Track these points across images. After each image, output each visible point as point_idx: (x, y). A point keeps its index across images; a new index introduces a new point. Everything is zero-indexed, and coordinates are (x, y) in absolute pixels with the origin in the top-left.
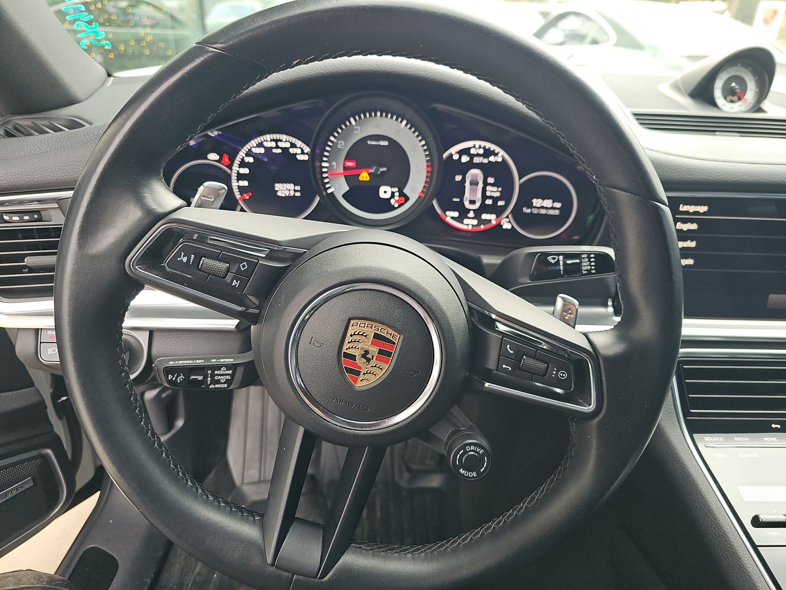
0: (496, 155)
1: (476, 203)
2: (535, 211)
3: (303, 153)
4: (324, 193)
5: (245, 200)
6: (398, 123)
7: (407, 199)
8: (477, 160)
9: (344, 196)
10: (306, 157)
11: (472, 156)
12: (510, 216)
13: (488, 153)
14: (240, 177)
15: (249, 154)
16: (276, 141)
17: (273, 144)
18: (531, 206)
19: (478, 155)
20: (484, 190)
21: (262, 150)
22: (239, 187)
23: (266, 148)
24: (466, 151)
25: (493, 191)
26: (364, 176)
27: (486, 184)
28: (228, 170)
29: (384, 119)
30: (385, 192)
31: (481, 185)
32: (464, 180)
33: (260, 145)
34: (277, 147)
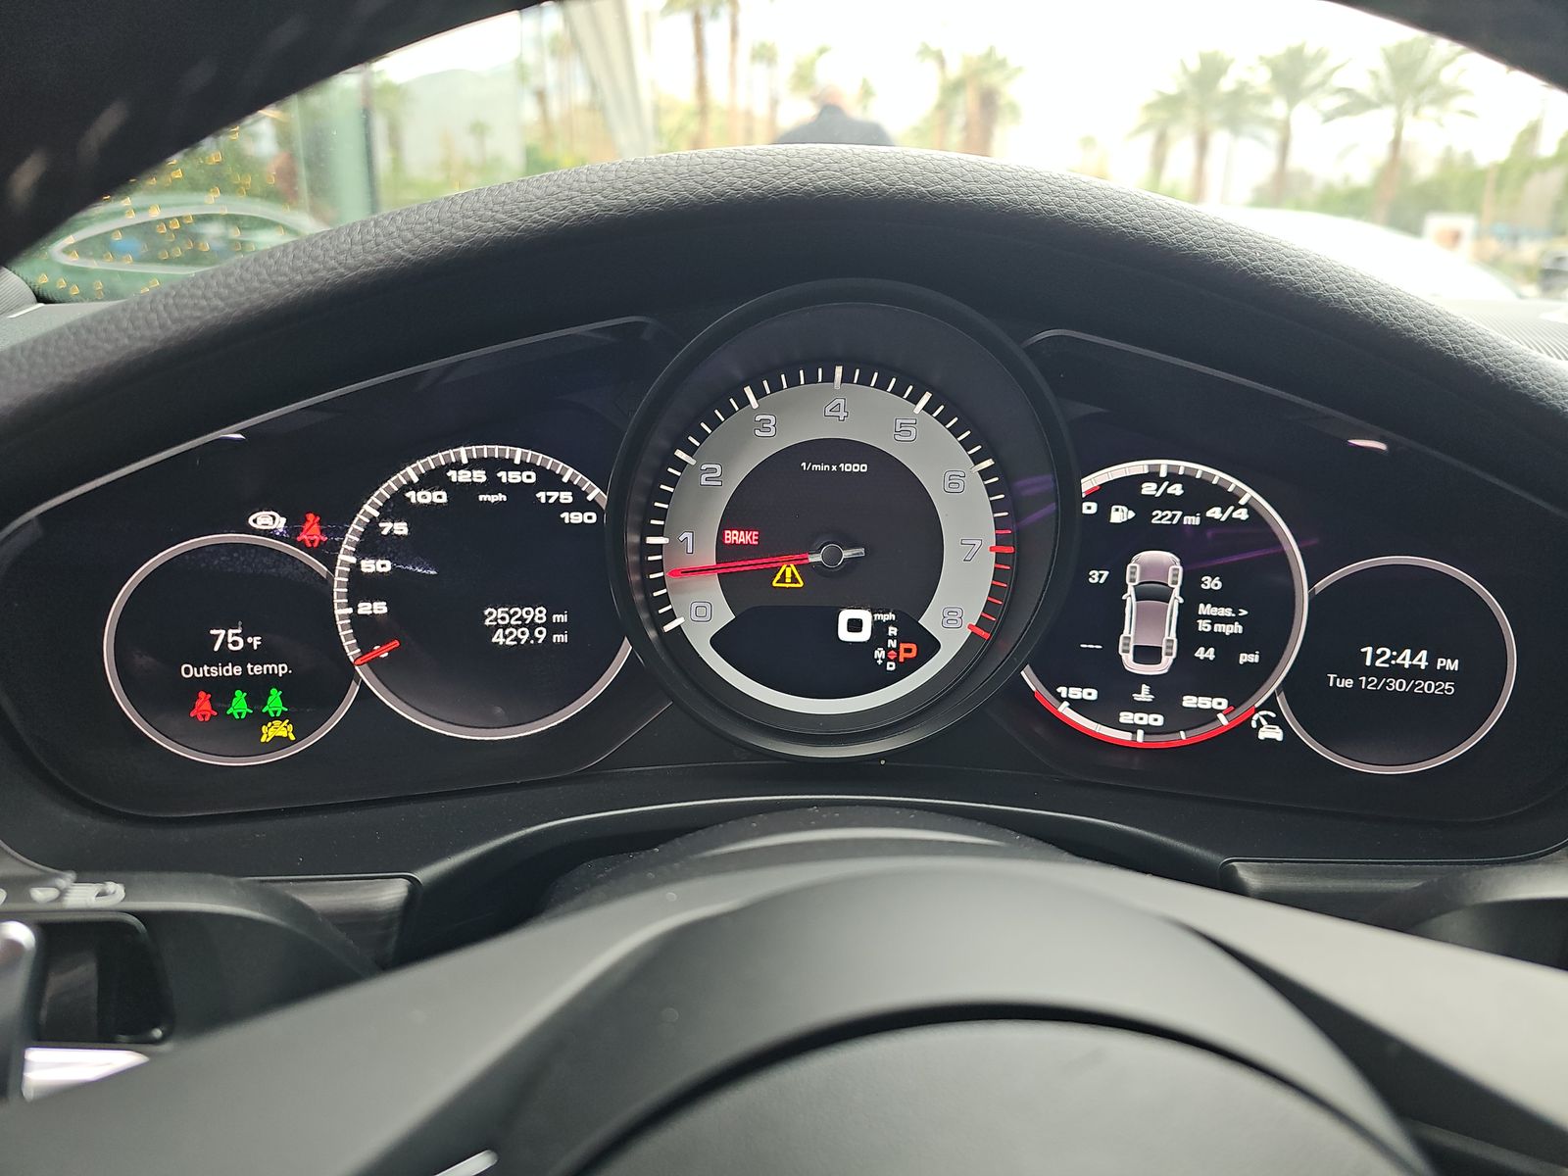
0: (1230, 500)
1: (1164, 658)
2: (1370, 684)
3: (581, 503)
4: (652, 634)
5: (375, 665)
6: (902, 402)
7: (929, 646)
8: (1161, 517)
9: (717, 642)
10: (590, 518)
11: (1144, 506)
12: (1281, 701)
13: (1200, 495)
14: (361, 587)
15: (396, 507)
16: (492, 465)
17: (480, 476)
18: (1354, 667)
19: (1167, 502)
20: (1187, 617)
21: (439, 497)
22: (356, 620)
23: (455, 490)
24: (1124, 491)
25: (1220, 620)
26: (788, 576)
27: (1193, 595)
28: (322, 569)
29: (855, 389)
30: (854, 625)
31: (1176, 599)
32: (1117, 584)
33: (434, 479)
34: (493, 485)
